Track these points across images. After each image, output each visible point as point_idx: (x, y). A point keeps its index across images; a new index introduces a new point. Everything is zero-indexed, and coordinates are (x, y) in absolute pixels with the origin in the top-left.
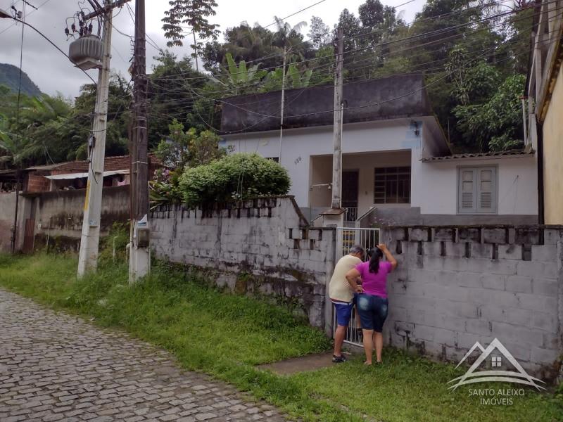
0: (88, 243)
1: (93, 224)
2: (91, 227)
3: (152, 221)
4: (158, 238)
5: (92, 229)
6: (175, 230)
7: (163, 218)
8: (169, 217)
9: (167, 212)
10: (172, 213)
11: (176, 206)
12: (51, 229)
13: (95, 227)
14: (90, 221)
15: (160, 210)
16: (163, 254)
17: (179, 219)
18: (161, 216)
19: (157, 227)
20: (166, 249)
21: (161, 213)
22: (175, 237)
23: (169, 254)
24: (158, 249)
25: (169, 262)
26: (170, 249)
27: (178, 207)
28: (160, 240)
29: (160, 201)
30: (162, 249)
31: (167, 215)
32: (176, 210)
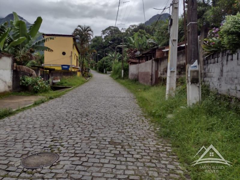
0: (170, 81)
1: (172, 70)
2: (171, 72)
3: (207, 66)
4: (211, 77)
5: (172, 73)
6: (222, 71)
7: (214, 63)
8: (217, 62)
9: (216, 59)
10: (220, 59)
11: (223, 53)
12: (164, 74)
13: (174, 72)
14: (171, 69)
15: (212, 58)
16: (214, 88)
17: (225, 62)
18: (213, 62)
19: (210, 70)
20: (216, 84)
21: (213, 60)
22: (222, 76)
23: (218, 87)
24: (211, 84)
25: (218, 93)
26: (219, 84)
27: (224, 54)
28: (212, 78)
29: (211, 52)
30: (214, 84)
31: (216, 61)
32: (223, 56)
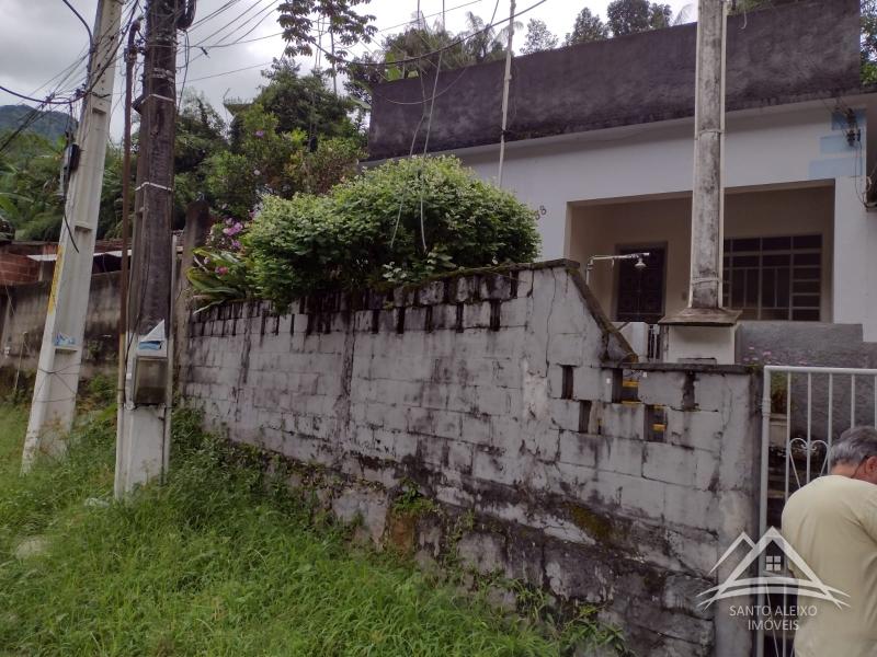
0: (50, 390)
1: (64, 345)
2: (58, 352)
3: (201, 342)
4: (210, 382)
5: (63, 358)
6: (245, 365)
7: (223, 335)
8: (234, 334)
9: (231, 322)
10: (241, 324)
11: (251, 306)
12: (25, 356)
13: (70, 353)
15: (219, 318)
16: (218, 422)
17: (256, 338)
18: (220, 331)
19: (210, 357)
20: (224, 408)
21: (220, 323)
22: (245, 381)
23: (230, 419)
24: (209, 408)
25: (228, 440)
26: (233, 410)
27: (256, 309)
28: (215, 387)
29: (217, 296)
30: (217, 408)
31: (231, 329)
32: (250, 315)
